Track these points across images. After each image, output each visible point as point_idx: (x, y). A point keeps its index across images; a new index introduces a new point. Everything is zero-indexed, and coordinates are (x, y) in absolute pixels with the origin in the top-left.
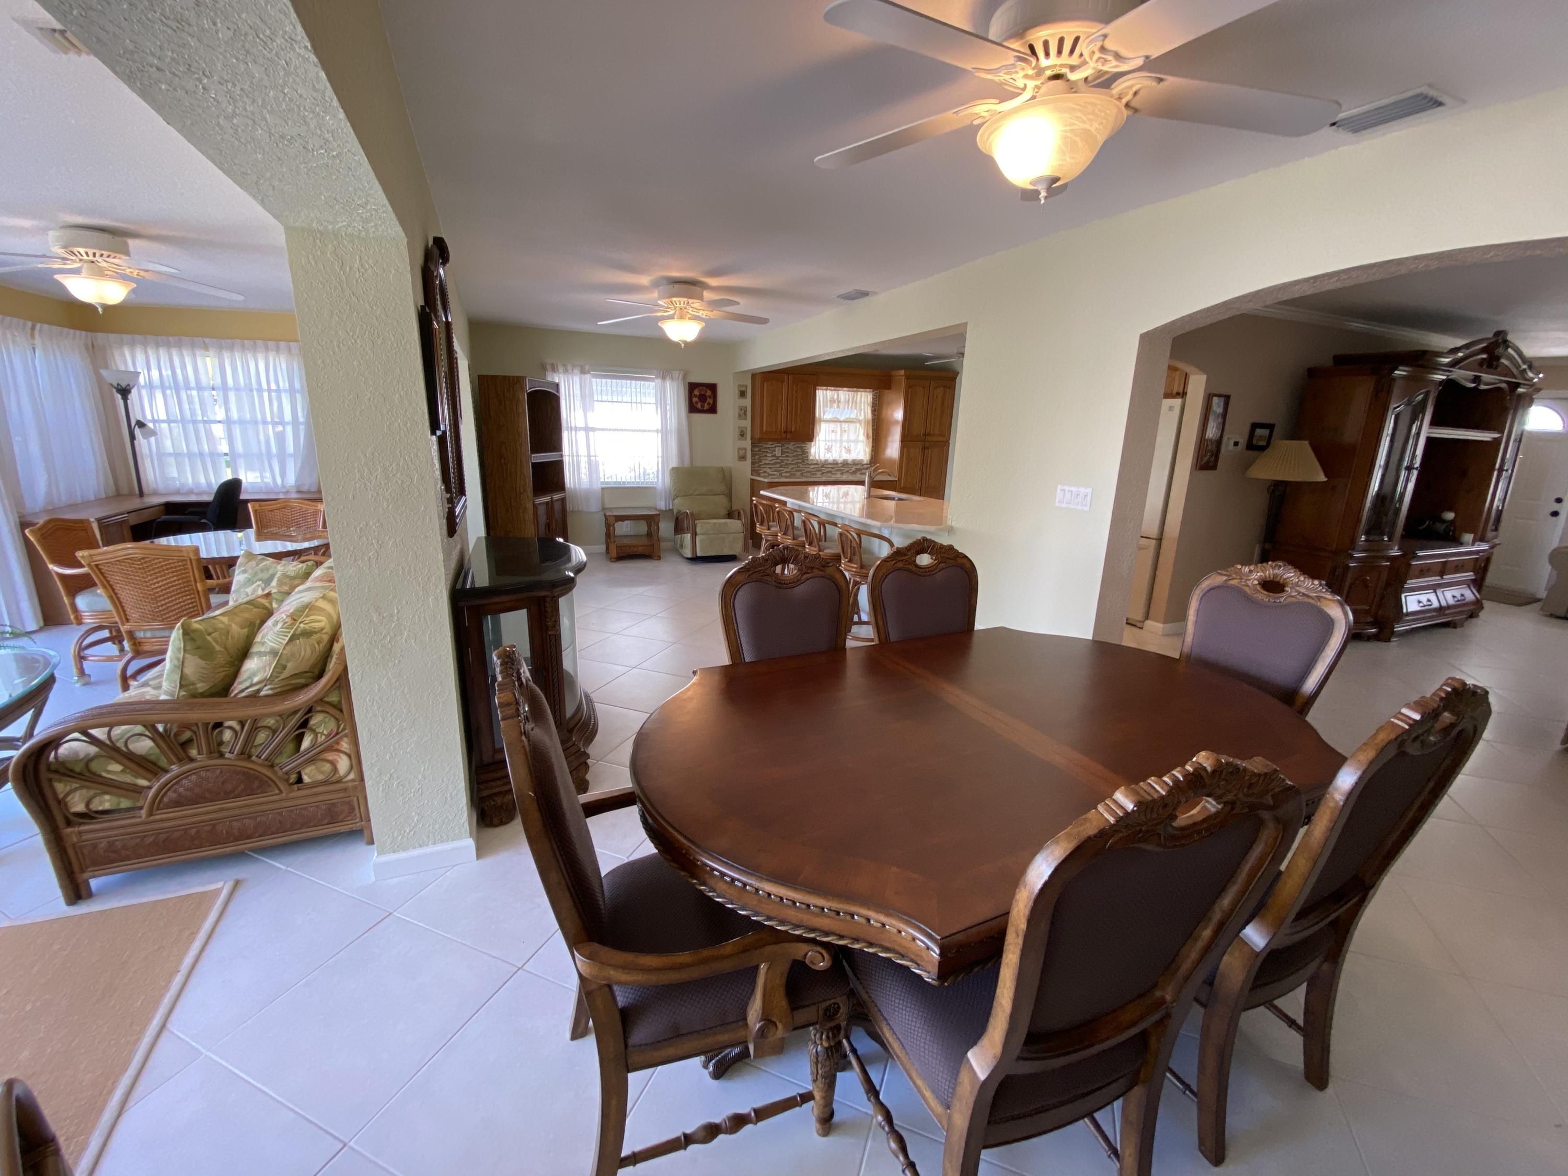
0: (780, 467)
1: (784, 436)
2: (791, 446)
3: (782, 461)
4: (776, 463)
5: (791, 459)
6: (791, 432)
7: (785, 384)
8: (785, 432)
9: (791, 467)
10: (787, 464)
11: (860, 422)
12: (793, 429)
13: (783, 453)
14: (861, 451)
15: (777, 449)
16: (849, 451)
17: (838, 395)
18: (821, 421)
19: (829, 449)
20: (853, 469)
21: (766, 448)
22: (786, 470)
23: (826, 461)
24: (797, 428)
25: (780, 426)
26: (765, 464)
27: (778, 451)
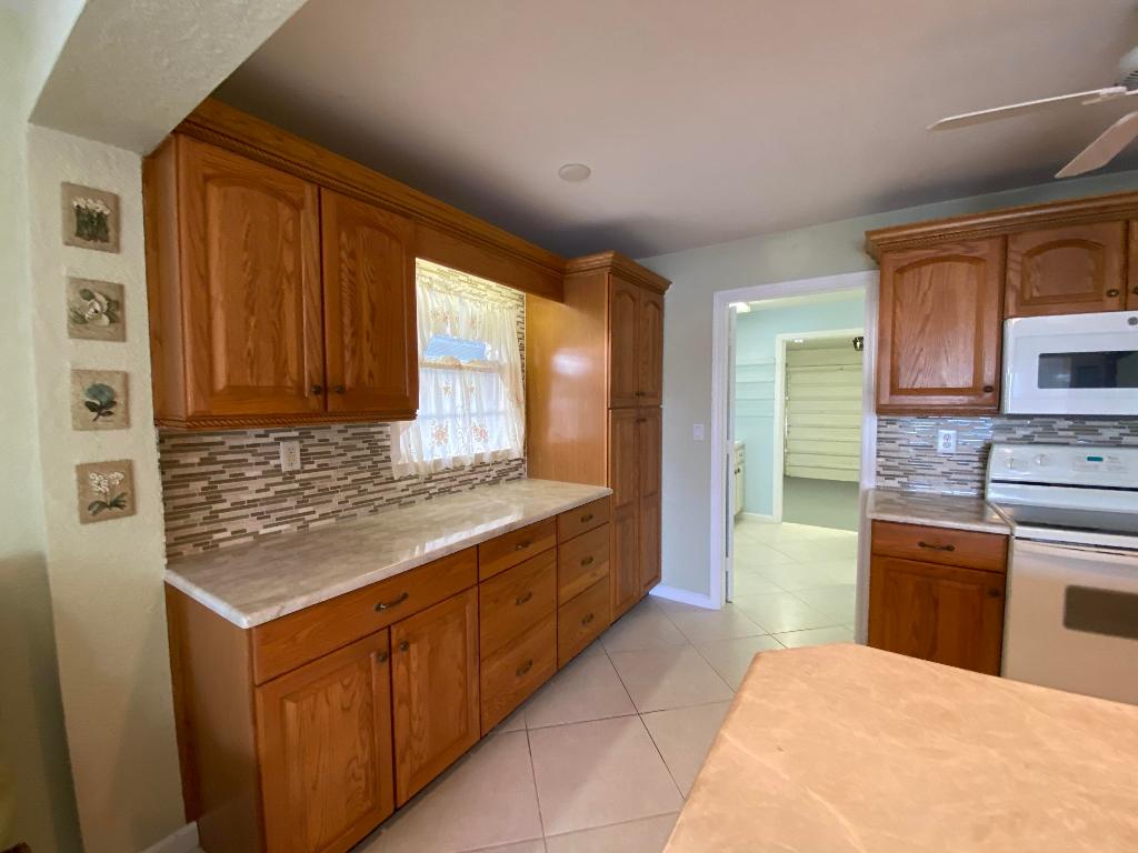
0: (301, 504)
1: (314, 403)
2: (335, 433)
3: (306, 484)
4: (281, 496)
5: (334, 475)
6: (341, 390)
8: (322, 390)
9: (337, 498)
10: (324, 491)
11: (500, 369)
12: (348, 382)
13: (306, 457)
14: (504, 433)
16: (481, 435)
19: (440, 436)
20: (493, 474)
21: (234, 449)
22: (321, 510)
23: (437, 463)
24: (358, 378)
25: (293, 368)
26: (238, 505)
27: (288, 456)
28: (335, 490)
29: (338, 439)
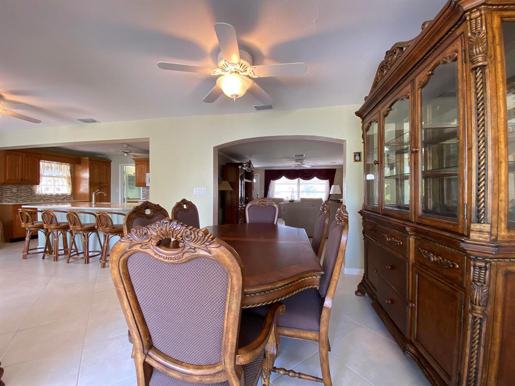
0: (17, 198)
1: (21, 182)
3: (18, 195)
4: (13, 196)
5: (23, 194)
6: (25, 180)
7: (20, 157)
8: (22, 180)
9: (23, 198)
10: (21, 196)
11: (65, 177)
12: (26, 178)
13: (18, 191)
14: (66, 190)
15: (14, 189)
16: (59, 190)
17: (51, 165)
18: (42, 176)
19: (47, 189)
20: (62, 198)
21: (6, 188)
22: (20, 199)
23: (46, 194)
24: (28, 178)
25: (17, 176)
26: (6, 196)
27: (14, 190)
28: (23, 196)
29: (24, 188)
